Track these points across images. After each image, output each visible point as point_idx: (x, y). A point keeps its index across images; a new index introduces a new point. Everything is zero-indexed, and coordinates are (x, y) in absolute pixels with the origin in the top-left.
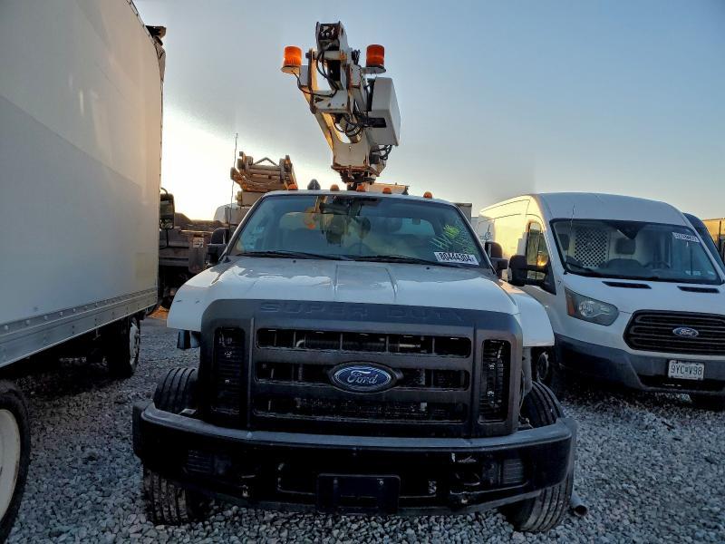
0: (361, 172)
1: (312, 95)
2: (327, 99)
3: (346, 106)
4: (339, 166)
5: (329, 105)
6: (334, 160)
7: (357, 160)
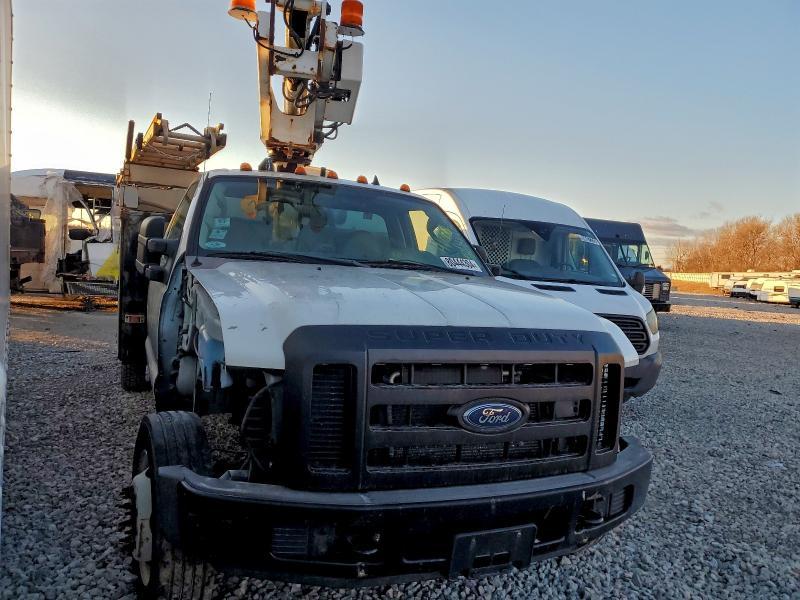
0: (301, 151)
1: (272, 51)
2: (291, 58)
3: (316, 70)
4: (277, 141)
5: (294, 67)
6: (270, 134)
7: (299, 136)
